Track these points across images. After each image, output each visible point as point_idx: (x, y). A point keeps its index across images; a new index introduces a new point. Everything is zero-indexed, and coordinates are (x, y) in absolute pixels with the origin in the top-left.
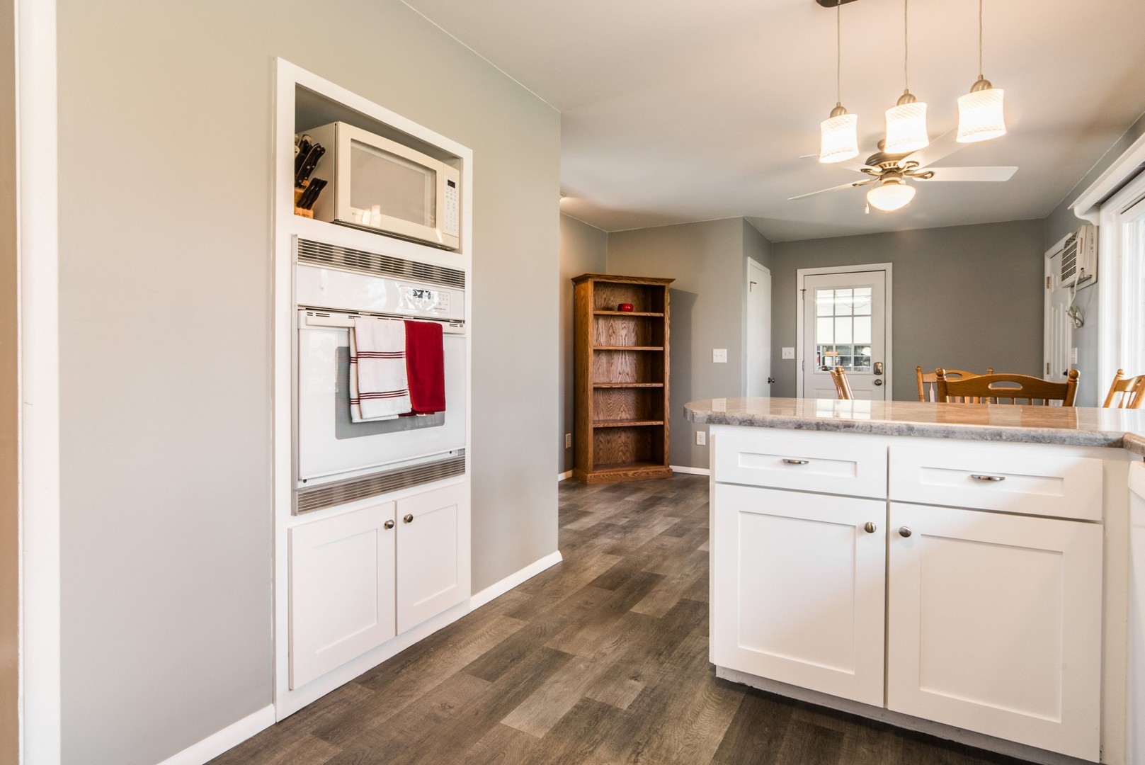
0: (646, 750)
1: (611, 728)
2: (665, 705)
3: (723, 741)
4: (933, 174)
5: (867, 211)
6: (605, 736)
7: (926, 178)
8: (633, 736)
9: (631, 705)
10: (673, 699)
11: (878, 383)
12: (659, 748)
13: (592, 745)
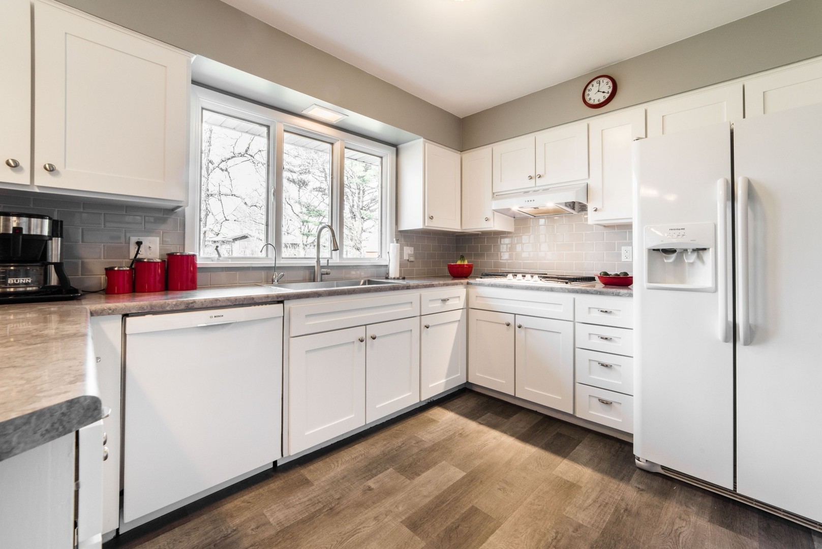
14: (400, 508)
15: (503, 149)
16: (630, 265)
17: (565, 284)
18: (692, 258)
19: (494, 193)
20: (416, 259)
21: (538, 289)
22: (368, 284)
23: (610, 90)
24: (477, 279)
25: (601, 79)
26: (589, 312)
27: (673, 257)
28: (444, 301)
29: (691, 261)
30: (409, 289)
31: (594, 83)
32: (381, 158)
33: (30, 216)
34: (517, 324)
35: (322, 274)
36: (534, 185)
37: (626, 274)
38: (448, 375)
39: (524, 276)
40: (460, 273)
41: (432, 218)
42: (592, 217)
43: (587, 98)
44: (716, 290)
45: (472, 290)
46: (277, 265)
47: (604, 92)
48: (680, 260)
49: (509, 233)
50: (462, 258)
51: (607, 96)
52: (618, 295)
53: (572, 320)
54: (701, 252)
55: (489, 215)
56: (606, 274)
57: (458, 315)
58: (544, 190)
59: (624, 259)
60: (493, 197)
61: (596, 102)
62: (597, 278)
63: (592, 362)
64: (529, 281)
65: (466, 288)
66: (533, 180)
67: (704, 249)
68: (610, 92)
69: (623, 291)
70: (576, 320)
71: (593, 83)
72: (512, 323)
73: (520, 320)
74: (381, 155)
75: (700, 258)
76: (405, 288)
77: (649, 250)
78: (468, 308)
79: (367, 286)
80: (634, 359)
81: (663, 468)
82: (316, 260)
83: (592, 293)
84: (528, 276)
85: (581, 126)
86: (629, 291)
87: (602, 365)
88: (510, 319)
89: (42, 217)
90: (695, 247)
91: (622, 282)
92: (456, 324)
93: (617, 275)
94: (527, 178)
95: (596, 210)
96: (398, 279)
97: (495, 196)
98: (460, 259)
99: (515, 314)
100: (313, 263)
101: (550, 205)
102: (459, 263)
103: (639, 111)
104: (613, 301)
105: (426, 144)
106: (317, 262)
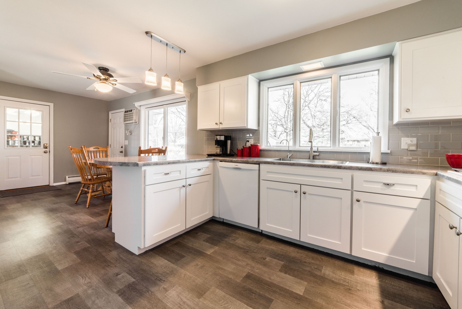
4: (116, 85)
5: (96, 90)
7: (113, 85)
11: (45, 152)
14: (257, 271)
28: (387, 185)
30: (340, 168)
33: (220, 135)
45: (439, 183)
46: (289, 150)
65: (431, 179)
76: (337, 167)
78: (434, 201)
89: (222, 135)
92: (411, 212)
106: (311, 148)
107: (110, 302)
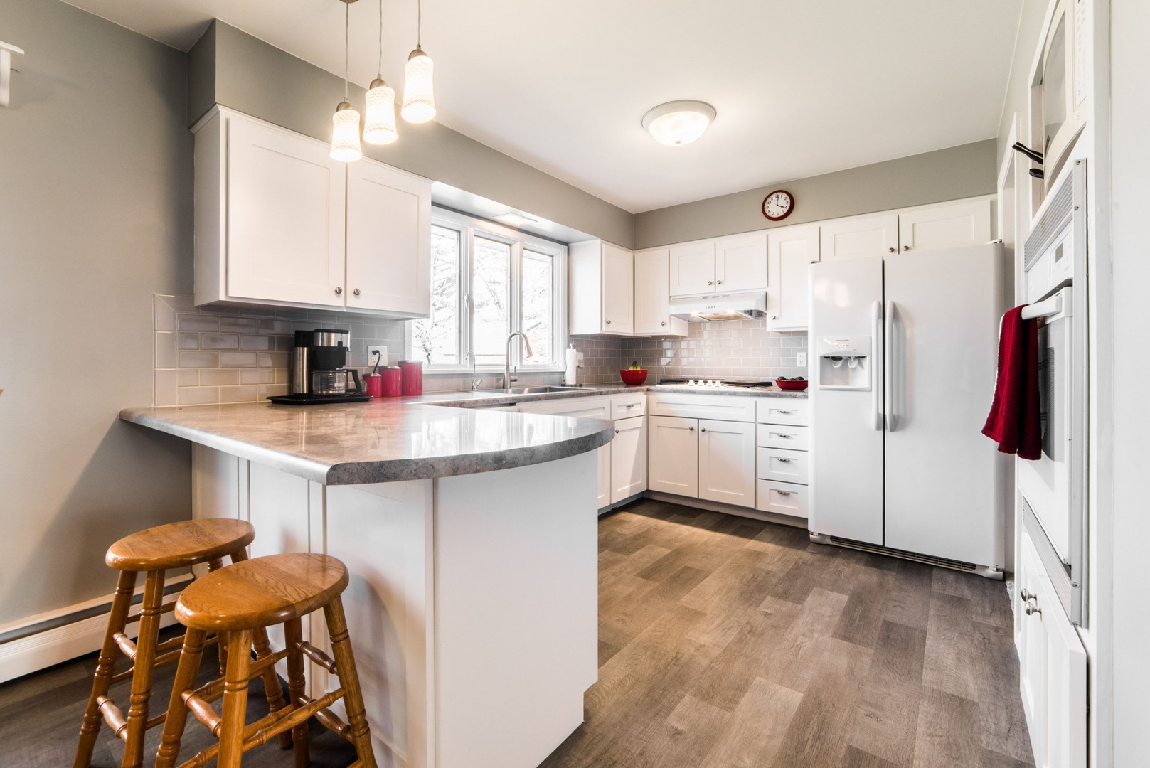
0: (670, 659)
1: (698, 679)
2: (648, 695)
3: (608, 660)
6: (703, 673)
8: (679, 670)
9: (682, 698)
10: (639, 700)
12: (659, 660)
13: (712, 667)
15: (682, 251)
16: (806, 370)
17: (746, 388)
18: (854, 364)
19: (670, 297)
20: (585, 365)
21: (722, 393)
22: (550, 391)
23: (788, 206)
24: (657, 386)
25: (780, 194)
26: (770, 414)
27: (840, 363)
28: (629, 407)
29: (854, 367)
30: (602, 394)
31: (774, 196)
32: (552, 256)
34: (701, 428)
35: (511, 381)
36: (714, 291)
37: (801, 378)
38: (632, 482)
39: (705, 382)
40: (634, 380)
41: (609, 322)
42: (771, 326)
43: (767, 210)
44: (871, 390)
45: (653, 397)
46: (476, 372)
47: (782, 207)
48: (845, 366)
49: (683, 337)
50: (635, 364)
51: (785, 210)
52: (795, 397)
53: (754, 421)
54: (861, 359)
55: (666, 320)
56: (783, 378)
57: (640, 422)
58: (724, 296)
59: (799, 365)
60: (669, 302)
61: (775, 216)
62: (774, 383)
63: (772, 459)
64: (710, 386)
65: (646, 394)
66: (713, 286)
67: (864, 357)
68: (788, 207)
69: (799, 393)
70: (758, 421)
71: (772, 196)
72: (696, 428)
73: (703, 424)
74: (551, 254)
75: (860, 363)
77: (821, 357)
78: (648, 415)
79: (548, 393)
80: (809, 452)
81: (833, 538)
82: (505, 367)
83: (772, 396)
84: (710, 382)
85: (761, 235)
86: (804, 394)
87: (781, 460)
88: (694, 423)
90: (857, 355)
91: (798, 385)
92: (638, 431)
93: (793, 379)
94: (707, 284)
95: (774, 319)
96: (576, 386)
97: (672, 300)
98: (632, 365)
99: (698, 419)
100: (503, 369)
101: (731, 312)
102: (631, 369)
103: (813, 227)
104: (791, 402)
105: (603, 245)
106: (508, 368)
107: (759, 710)
